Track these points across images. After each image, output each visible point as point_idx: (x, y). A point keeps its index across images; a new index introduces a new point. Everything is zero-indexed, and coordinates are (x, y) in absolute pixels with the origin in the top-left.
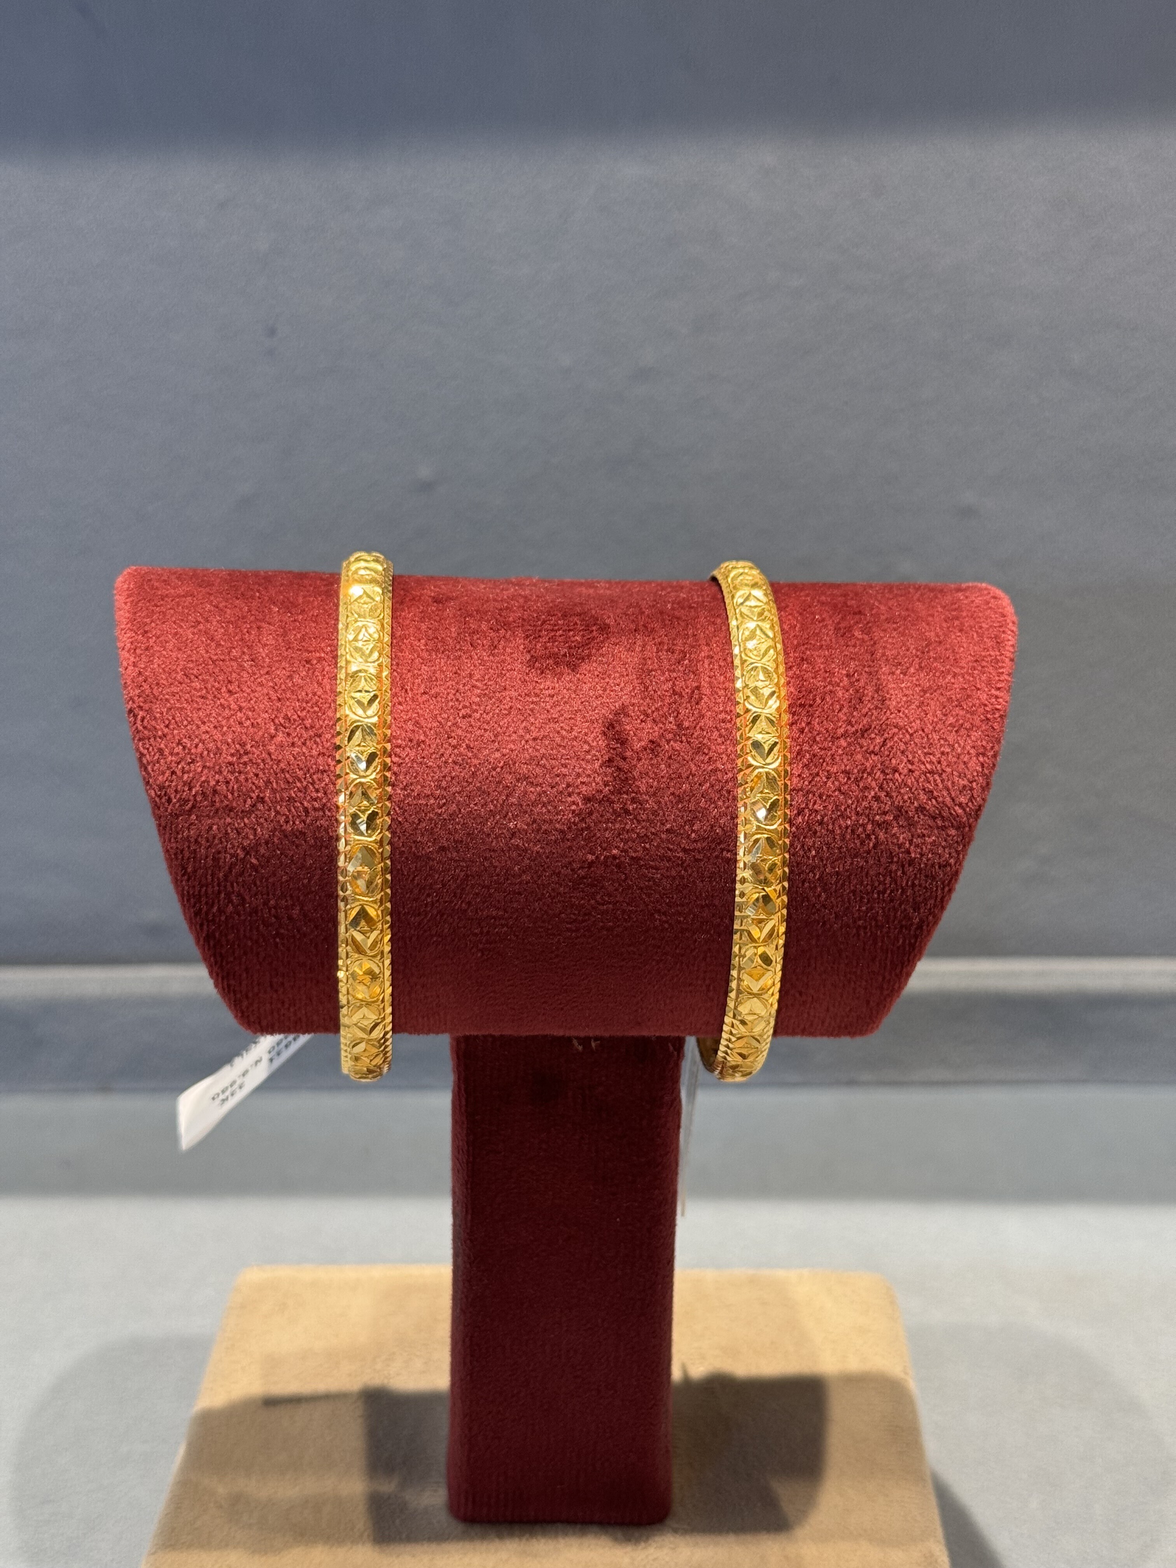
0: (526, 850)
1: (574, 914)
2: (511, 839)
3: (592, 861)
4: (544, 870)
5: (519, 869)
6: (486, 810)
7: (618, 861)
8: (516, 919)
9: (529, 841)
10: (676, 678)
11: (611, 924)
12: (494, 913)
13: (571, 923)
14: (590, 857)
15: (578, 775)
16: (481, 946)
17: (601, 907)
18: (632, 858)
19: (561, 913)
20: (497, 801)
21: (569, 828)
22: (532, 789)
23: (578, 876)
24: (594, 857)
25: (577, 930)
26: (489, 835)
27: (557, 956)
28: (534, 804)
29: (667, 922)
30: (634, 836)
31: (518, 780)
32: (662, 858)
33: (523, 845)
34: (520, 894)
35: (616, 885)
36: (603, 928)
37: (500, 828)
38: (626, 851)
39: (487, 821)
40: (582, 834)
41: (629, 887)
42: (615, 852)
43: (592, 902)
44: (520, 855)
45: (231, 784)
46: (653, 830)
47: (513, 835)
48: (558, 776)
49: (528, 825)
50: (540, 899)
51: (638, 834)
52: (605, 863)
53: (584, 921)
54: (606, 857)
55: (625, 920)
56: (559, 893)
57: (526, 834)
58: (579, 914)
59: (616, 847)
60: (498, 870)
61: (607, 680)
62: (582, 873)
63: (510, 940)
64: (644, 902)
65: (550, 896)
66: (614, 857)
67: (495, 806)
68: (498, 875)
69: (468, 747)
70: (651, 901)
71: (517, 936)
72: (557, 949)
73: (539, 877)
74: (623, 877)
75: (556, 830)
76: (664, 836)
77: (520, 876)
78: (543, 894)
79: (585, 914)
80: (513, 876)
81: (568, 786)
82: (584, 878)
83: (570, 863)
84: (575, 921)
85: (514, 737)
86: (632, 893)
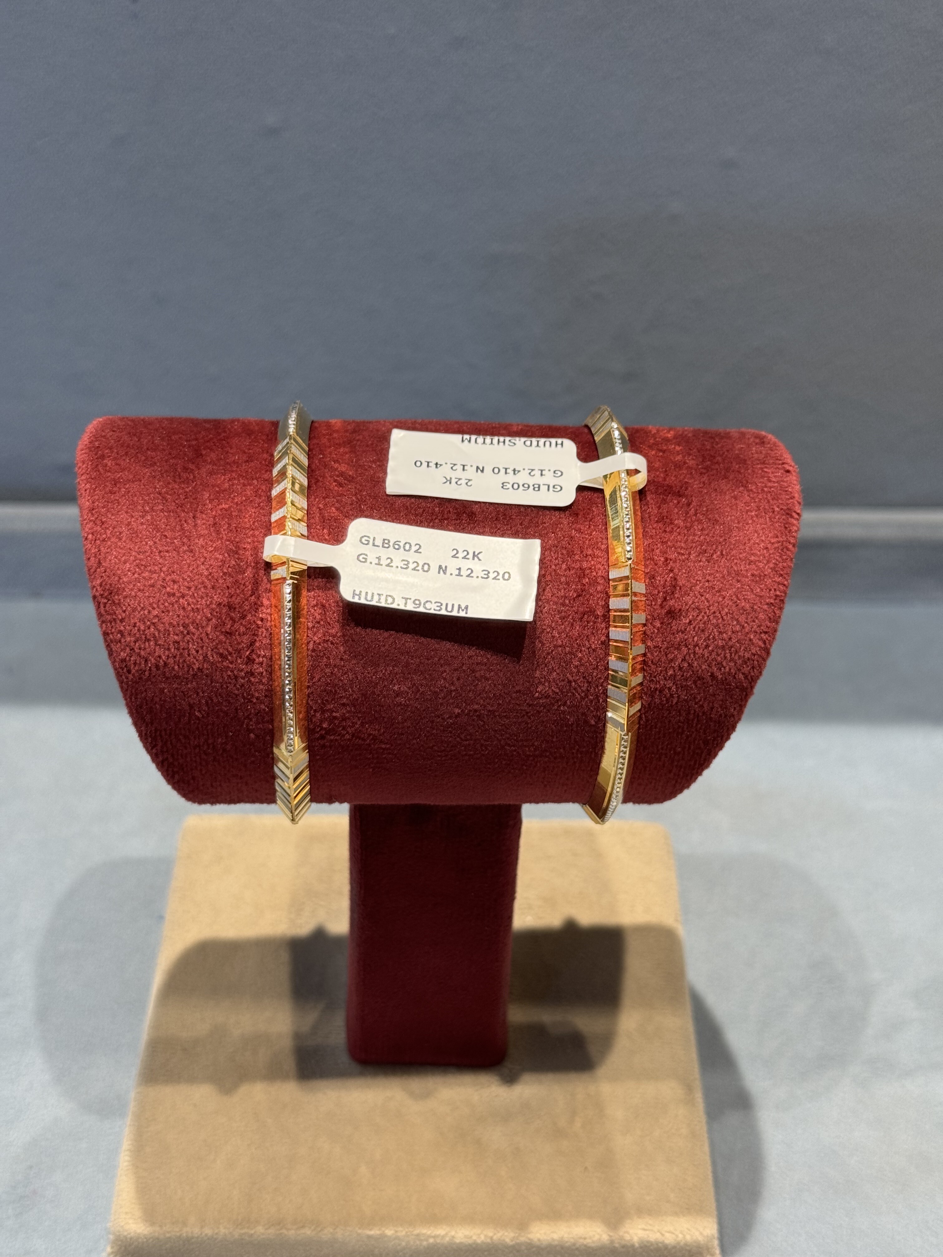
6: (376, 677)
7: (478, 713)
8: (399, 750)
11: (472, 753)
12: (383, 746)
13: (441, 752)
16: (372, 766)
17: (465, 743)
19: (434, 746)
21: (441, 690)
24: (460, 711)
25: (446, 756)
29: (515, 751)
32: (511, 710)
33: (405, 702)
34: (403, 734)
35: (477, 728)
36: (466, 755)
37: (387, 690)
38: (485, 706)
41: (486, 730)
43: (458, 739)
44: (402, 709)
45: (177, 658)
47: (398, 695)
50: (418, 738)
53: (450, 751)
54: (470, 711)
55: (482, 750)
56: (432, 734)
57: (407, 694)
58: (447, 747)
59: (477, 704)
60: (386, 720)
62: (450, 721)
63: (394, 762)
65: (425, 735)
66: (476, 711)
67: (384, 674)
68: (386, 722)
70: (503, 739)
71: (400, 760)
72: (430, 767)
73: (417, 723)
74: (482, 723)
75: (431, 691)
76: (514, 695)
77: (403, 723)
78: (420, 734)
79: (452, 746)
80: (398, 723)
82: (452, 724)
83: (441, 715)
84: (444, 750)
86: (489, 734)
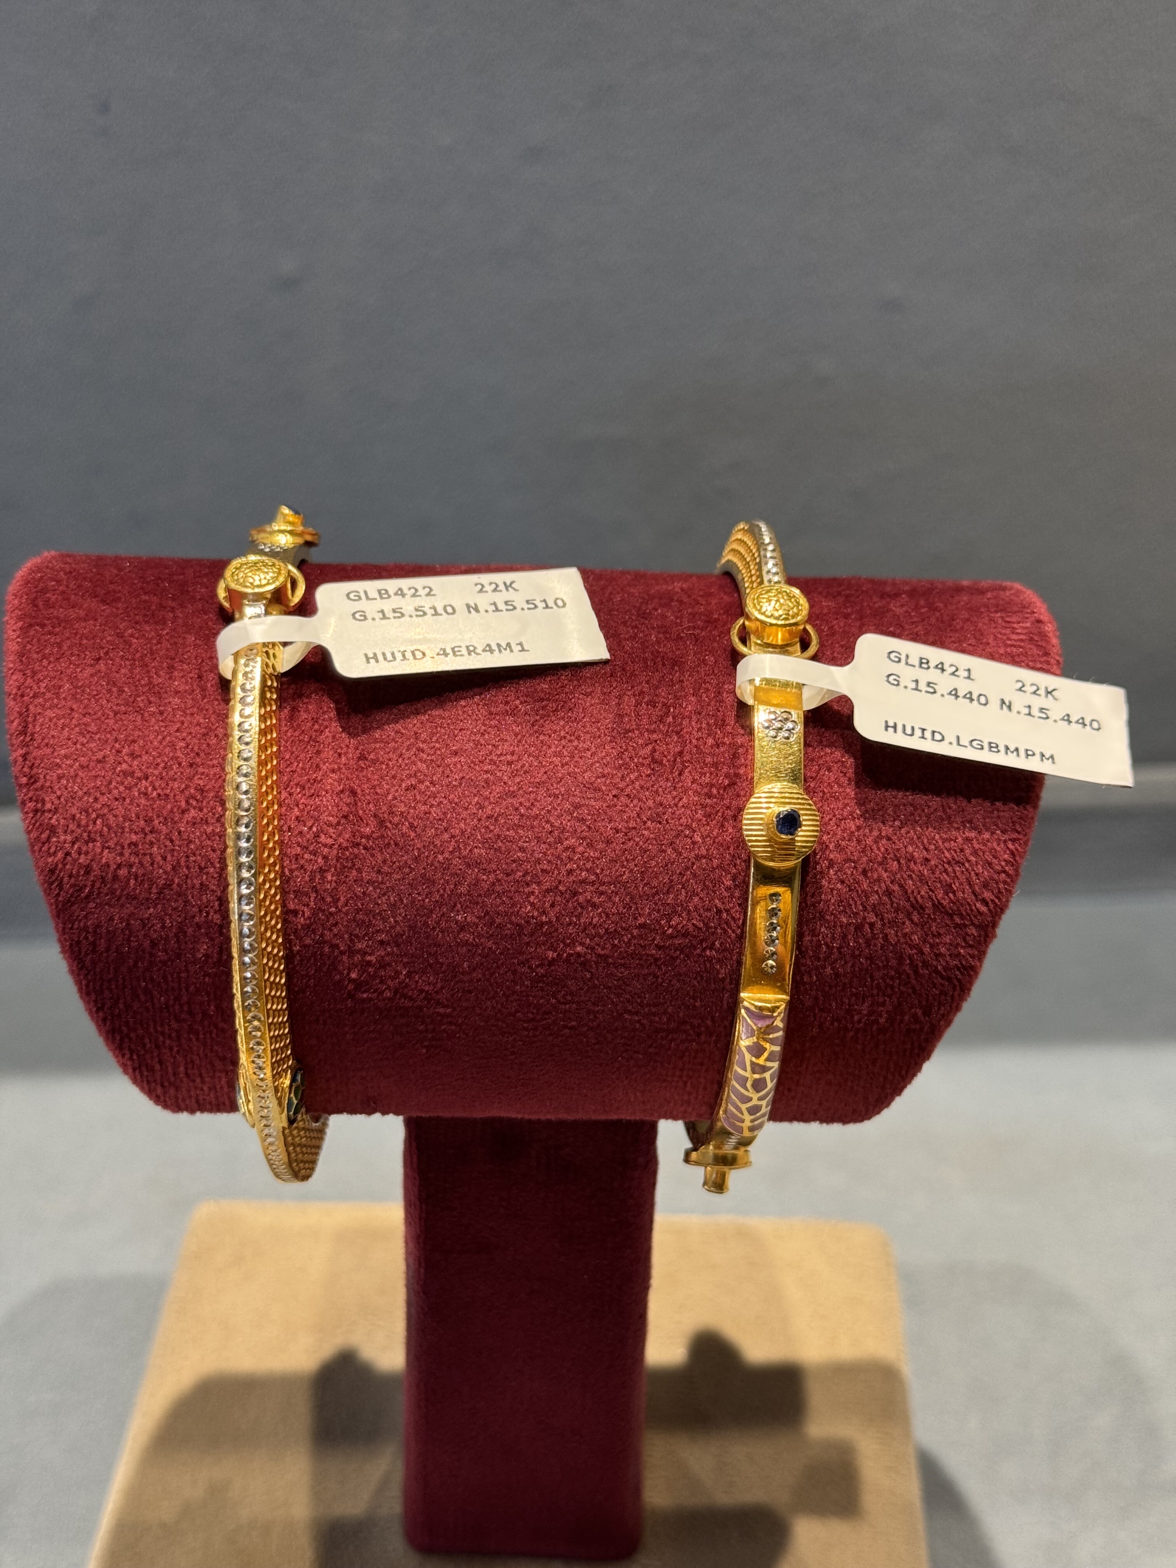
0: (477, 946)
1: (532, 1013)
2: (459, 932)
3: (553, 958)
4: (498, 967)
5: (469, 967)
6: (430, 901)
7: (582, 959)
8: (466, 1017)
9: (480, 936)
10: (656, 741)
11: (574, 1024)
13: (528, 1021)
14: (551, 954)
15: (538, 861)
16: (425, 1043)
18: (599, 956)
19: (517, 1011)
20: (444, 891)
21: (528, 922)
22: (485, 877)
23: (537, 974)
24: (555, 955)
25: (536, 1028)
26: (434, 929)
27: (513, 1053)
28: (488, 893)
30: (602, 931)
31: (468, 866)
32: (632, 955)
34: (470, 992)
35: (581, 984)
36: (565, 1027)
37: (447, 921)
38: (593, 949)
39: (431, 912)
40: (541, 929)
41: (595, 986)
42: (579, 949)
43: (553, 1001)
44: (469, 951)
45: (134, 868)
46: (624, 925)
47: (462, 929)
48: (514, 861)
49: (479, 918)
51: (607, 930)
52: (567, 960)
53: (542, 1020)
54: (570, 955)
55: (590, 1020)
56: (514, 992)
57: (477, 927)
58: (537, 1013)
59: (581, 944)
60: (444, 967)
61: (576, 743)
62: (541, 971)
63: (459, 1038)
64: (613, 1002)
66: (579, 955)
67: (442, 896)
68: (444, 972)
69: (412, 826)
70: (620, 1002)
71: (467, 1034)
72: (513, 1047)
73: (492, 975)
74: (588, 975)
75: (511, 923)
76: (635, 932)
77: (470, 973)
78: (496, 992)
79: (545, 1013)
80: (462, 973)
81: (526, 873)
82: (543, 976)
83: (527, 960)
84: (532, 1020)
85: (464, 814)
86: (599, 993)
